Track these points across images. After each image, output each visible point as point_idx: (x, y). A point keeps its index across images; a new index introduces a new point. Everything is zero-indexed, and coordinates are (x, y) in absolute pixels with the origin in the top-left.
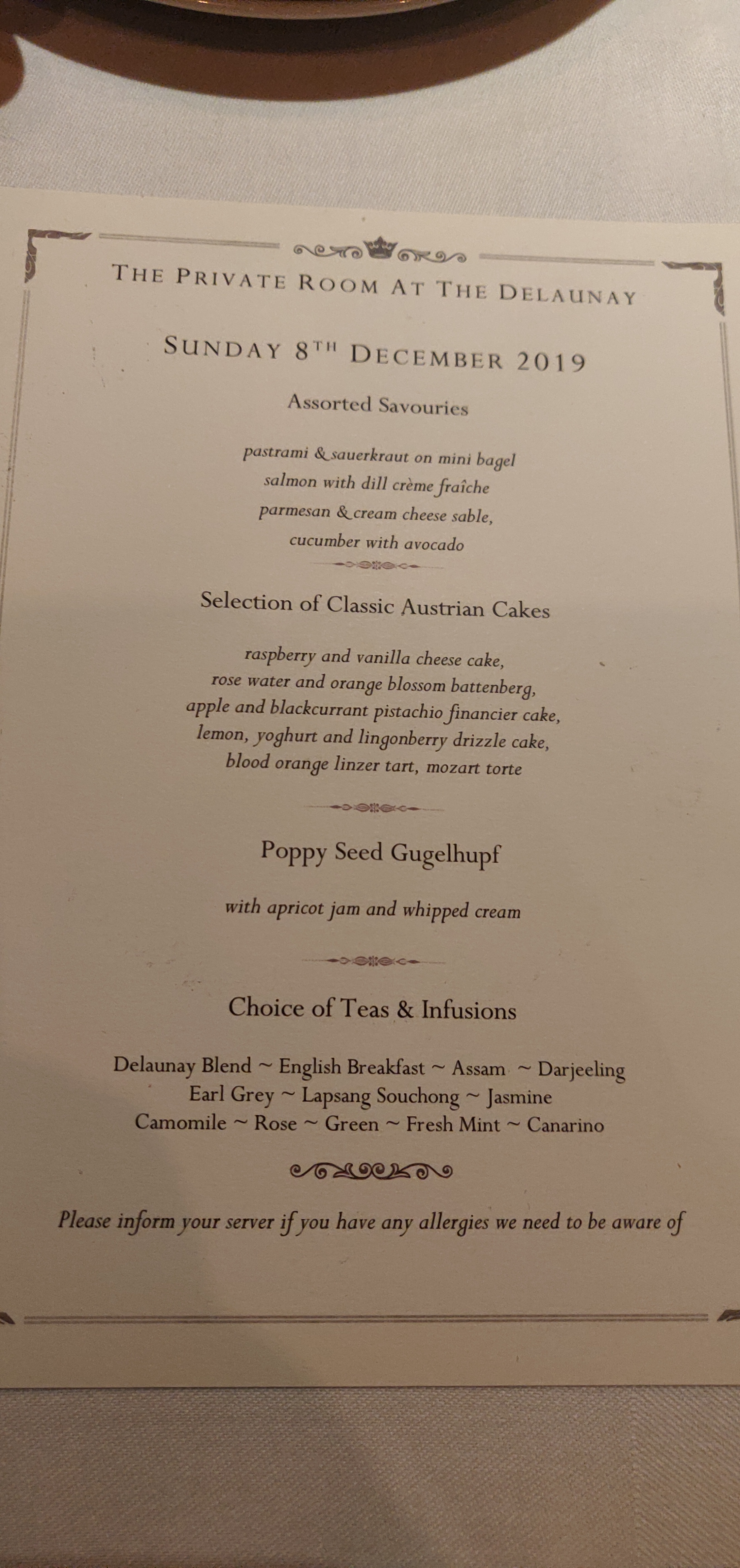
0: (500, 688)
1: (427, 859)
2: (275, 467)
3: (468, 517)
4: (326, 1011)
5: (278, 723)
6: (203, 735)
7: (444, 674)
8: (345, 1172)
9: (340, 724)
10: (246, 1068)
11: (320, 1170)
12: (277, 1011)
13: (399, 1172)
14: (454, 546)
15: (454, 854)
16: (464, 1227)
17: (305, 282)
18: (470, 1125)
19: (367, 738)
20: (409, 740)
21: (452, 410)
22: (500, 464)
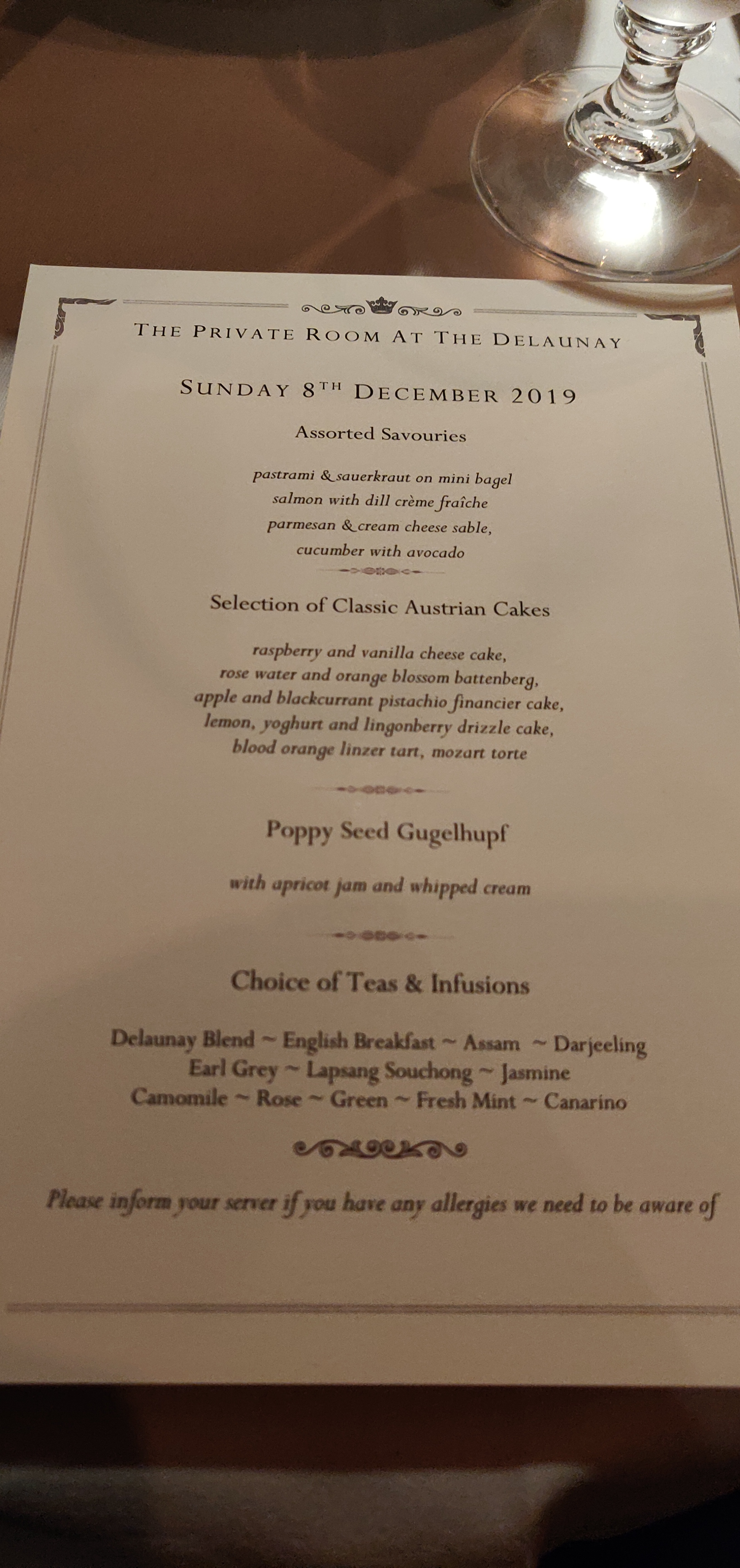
0: (504, 679)
1: (434, 838)
2: (284, 487)
3: (468, 529)
4: (332, 984)
5: (284, 712)
6: (210, 722)
7: (448, 667)
8: (352, 1150)
9: (347, 713)
10: (249, 1041)
11: (325, 1147)
12: (282, 984)
13: (409, 1150)
14: (455, 554)
15: (461, 833)
16: (481, 1208)
17: (312, 334)
18: (484, 1101)
19: (371, 725)
20: (415, 727)
21: (450, 438)
22: (497, 483)
